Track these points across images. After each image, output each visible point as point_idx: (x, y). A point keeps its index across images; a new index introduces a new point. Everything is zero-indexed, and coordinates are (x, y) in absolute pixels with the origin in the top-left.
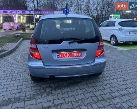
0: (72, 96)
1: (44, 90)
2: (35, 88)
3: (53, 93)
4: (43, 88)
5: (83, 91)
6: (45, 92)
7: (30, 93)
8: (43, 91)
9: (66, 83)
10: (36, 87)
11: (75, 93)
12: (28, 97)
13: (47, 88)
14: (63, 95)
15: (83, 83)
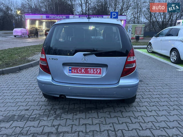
0: (83, 125)
1: (54, 112)
2: (45, 108)
3: (63, 117)
4: (55, 109)
5: (100, 121)
6: (54, 114)
7: (37, 112)
8: (52, 112)
9: (84, 107)
10: (47, 107)
11: (89, 121)
12: (32, 116)
13: (59, 109)
14: (73, 121)
15: (105, 110)
